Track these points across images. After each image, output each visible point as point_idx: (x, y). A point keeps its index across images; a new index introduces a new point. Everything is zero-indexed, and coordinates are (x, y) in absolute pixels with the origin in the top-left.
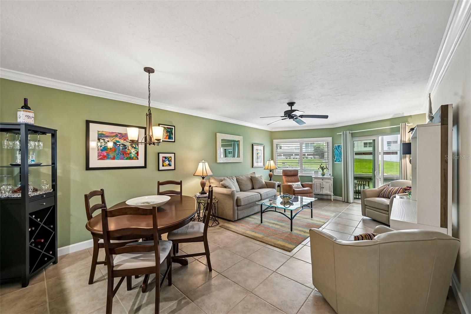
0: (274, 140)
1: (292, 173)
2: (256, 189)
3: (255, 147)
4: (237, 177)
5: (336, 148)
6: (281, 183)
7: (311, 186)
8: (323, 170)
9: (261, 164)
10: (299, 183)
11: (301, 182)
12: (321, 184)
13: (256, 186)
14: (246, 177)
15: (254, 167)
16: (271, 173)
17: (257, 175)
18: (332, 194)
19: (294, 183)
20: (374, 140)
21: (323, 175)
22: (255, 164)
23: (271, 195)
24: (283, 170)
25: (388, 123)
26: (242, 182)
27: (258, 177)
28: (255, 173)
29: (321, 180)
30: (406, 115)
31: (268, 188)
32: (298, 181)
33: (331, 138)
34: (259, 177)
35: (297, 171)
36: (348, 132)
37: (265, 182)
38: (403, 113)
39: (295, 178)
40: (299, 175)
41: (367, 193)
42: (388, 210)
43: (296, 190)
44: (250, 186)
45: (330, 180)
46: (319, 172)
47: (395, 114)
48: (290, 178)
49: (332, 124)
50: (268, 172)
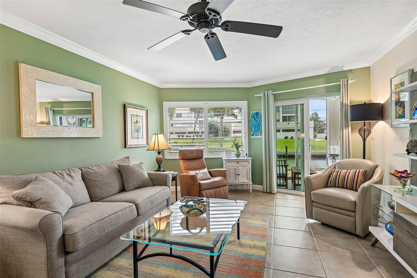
0: (163, 102)
1: (194, 155)
2: (128, 191)
3: (130, 111)
4: (84, 169)
5: (254, 117)
6: (176, 173)
7: (223, 174)
8: (237, 148)
9: (143, 142)
10: (206, 170)
11: (208, 169)
12: (235, 169)
13: (130, 184)
14: (107, 167)
15: (127, 146)
16: (160, 156)
17: (133, 163)
18: (251, 183)
19: (198, 172)
20: (303, 104)
21: (238, 155)
22: (130, 142)
23: (159, 201)
24: (179, 151)
25: (322, 80)
26: (95, 179)
27: (134, 167)
28: (128, 157)
29: (235, 164)
30: (345, 69)
31: (153, 186)
32: (203, 168)
33: (247, 101)
34: (136, 165)
35: (201, 151)
36: (270, 92)
37: (148, 174)
38: (343, 66)
39: (199, 162)
40: (205, 156)
41: (313, 181)
42: (354, 210)
43: (203, 184)
44: (116, 185)
45: (247, 163)
46: (232, 152)
47: (332, 67)
48: (191, 164)
49: (249, 82)
50: (154, 155)
